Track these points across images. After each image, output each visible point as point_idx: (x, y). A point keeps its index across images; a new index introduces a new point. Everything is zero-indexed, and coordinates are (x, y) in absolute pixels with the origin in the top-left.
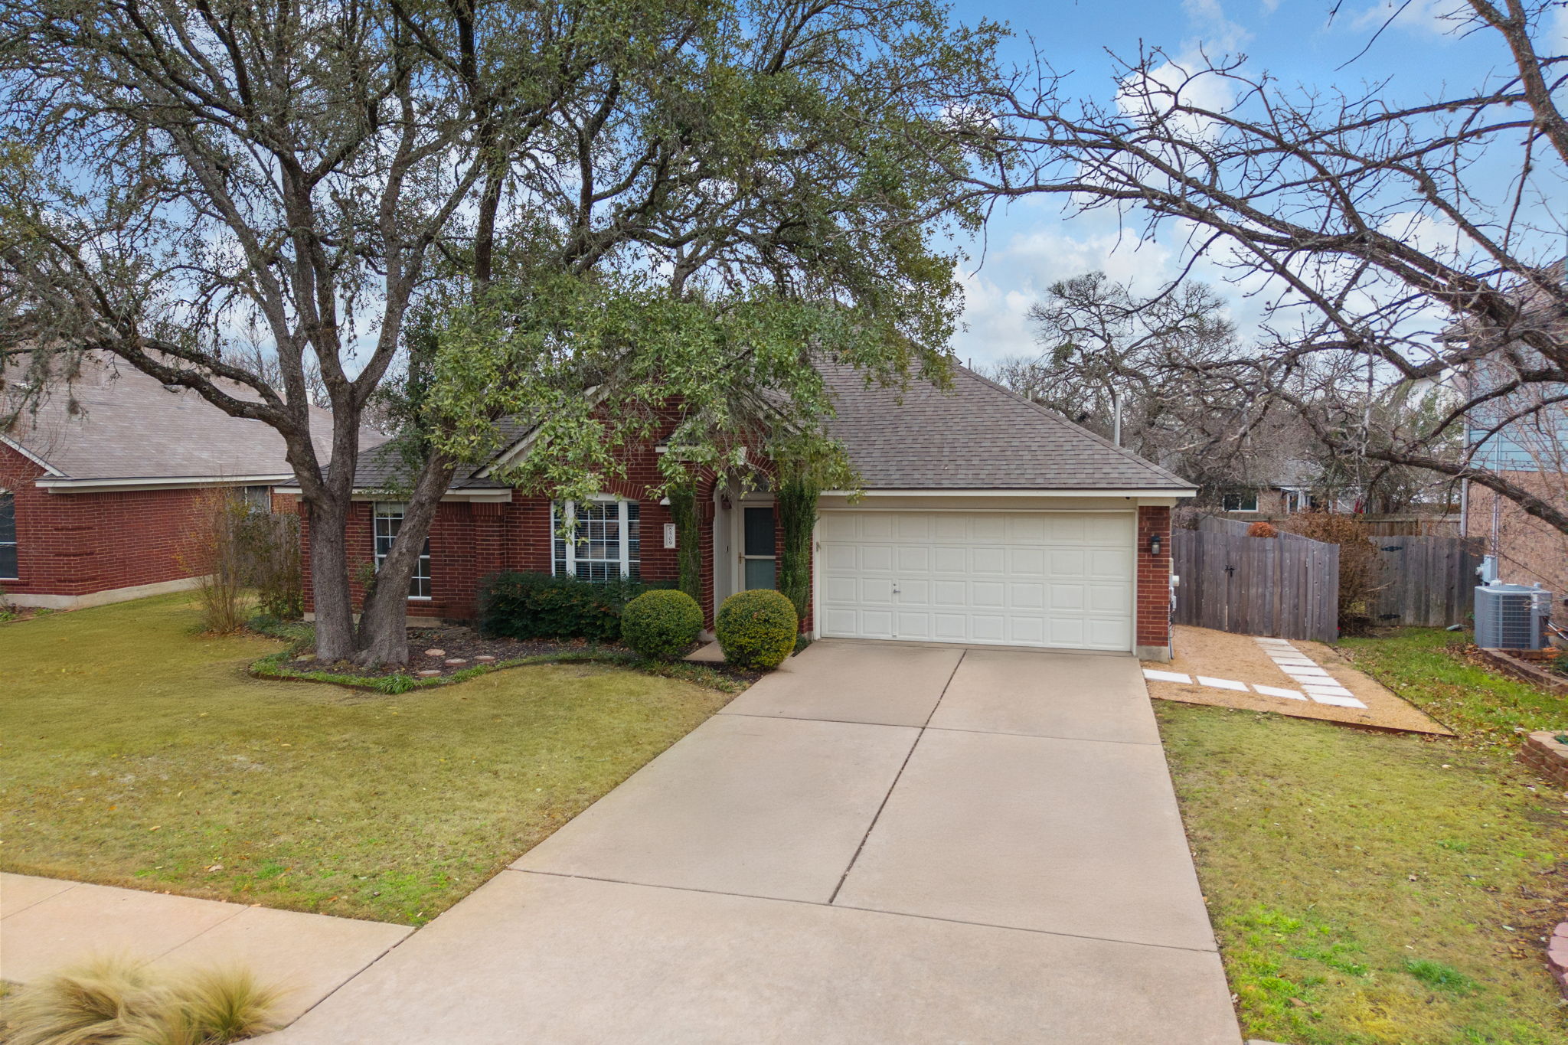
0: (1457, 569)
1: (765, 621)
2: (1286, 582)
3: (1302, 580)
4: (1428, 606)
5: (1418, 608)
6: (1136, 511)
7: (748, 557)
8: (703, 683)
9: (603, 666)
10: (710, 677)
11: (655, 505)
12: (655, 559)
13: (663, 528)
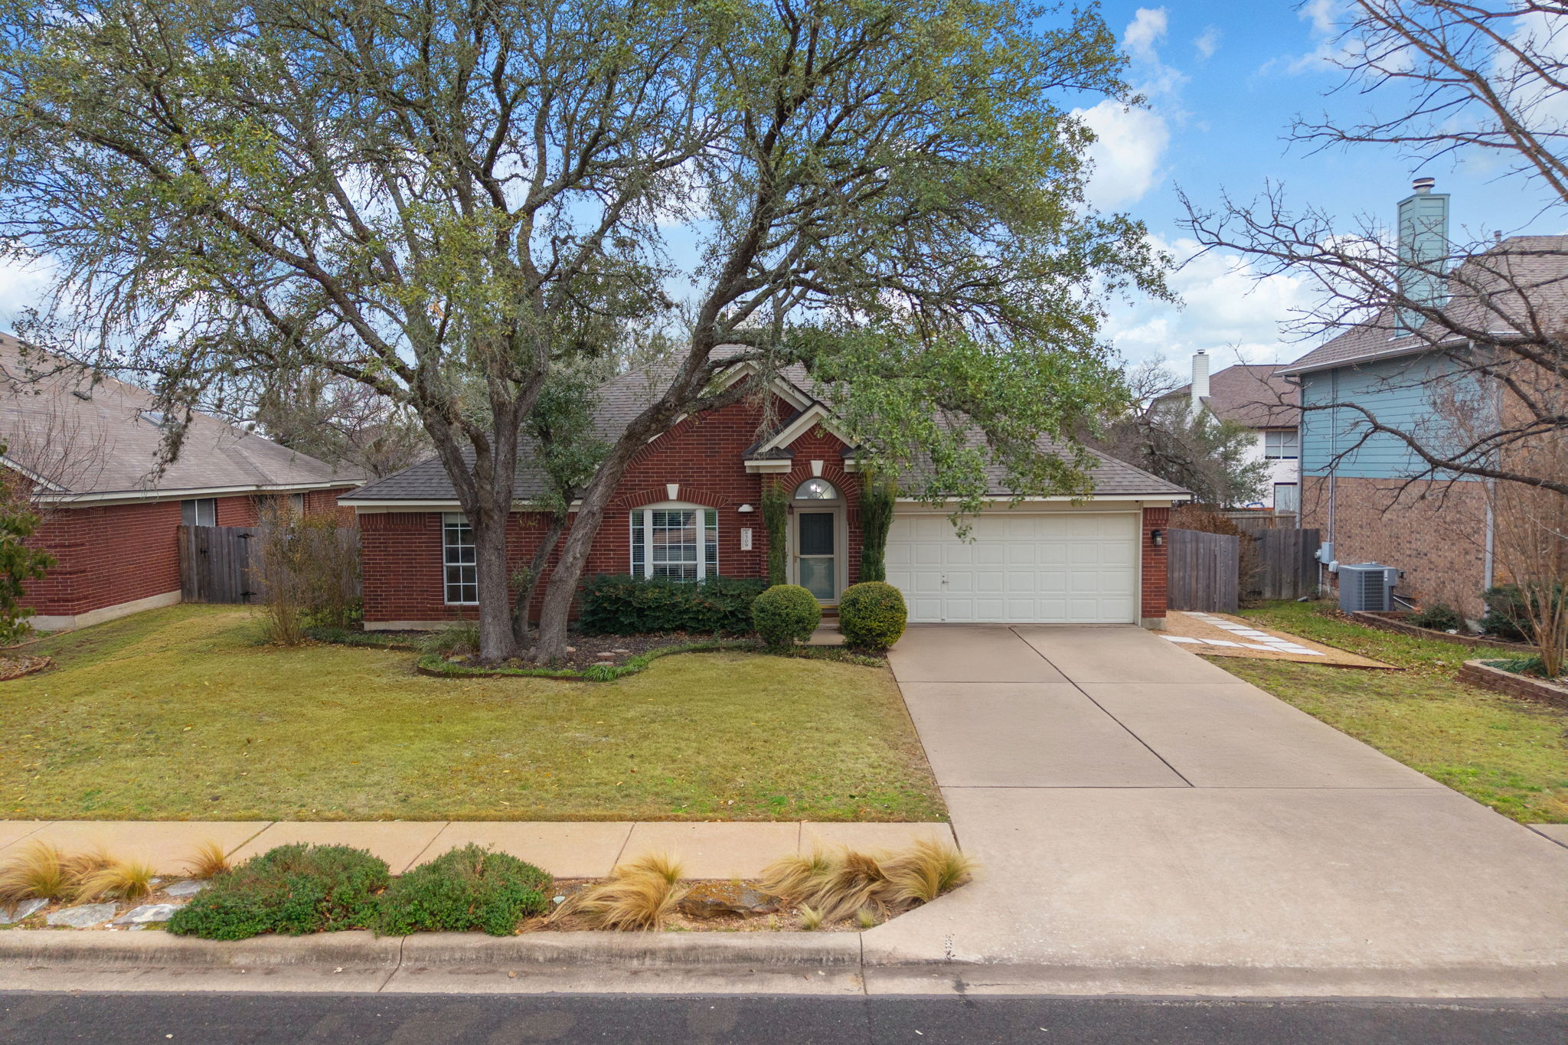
0: (1301, 554)
1: (892, 607)
2: (1201, 567)
3: (1212, 565)
4: (1281, 584)
5: (1274, 585)
6: (1141, 512)
7: (803, 556)
8: (847, 661)
9: (735, 653)
10: (850, 656)
11: (733, 512)
12: (733, 560)
13: (740, 532)
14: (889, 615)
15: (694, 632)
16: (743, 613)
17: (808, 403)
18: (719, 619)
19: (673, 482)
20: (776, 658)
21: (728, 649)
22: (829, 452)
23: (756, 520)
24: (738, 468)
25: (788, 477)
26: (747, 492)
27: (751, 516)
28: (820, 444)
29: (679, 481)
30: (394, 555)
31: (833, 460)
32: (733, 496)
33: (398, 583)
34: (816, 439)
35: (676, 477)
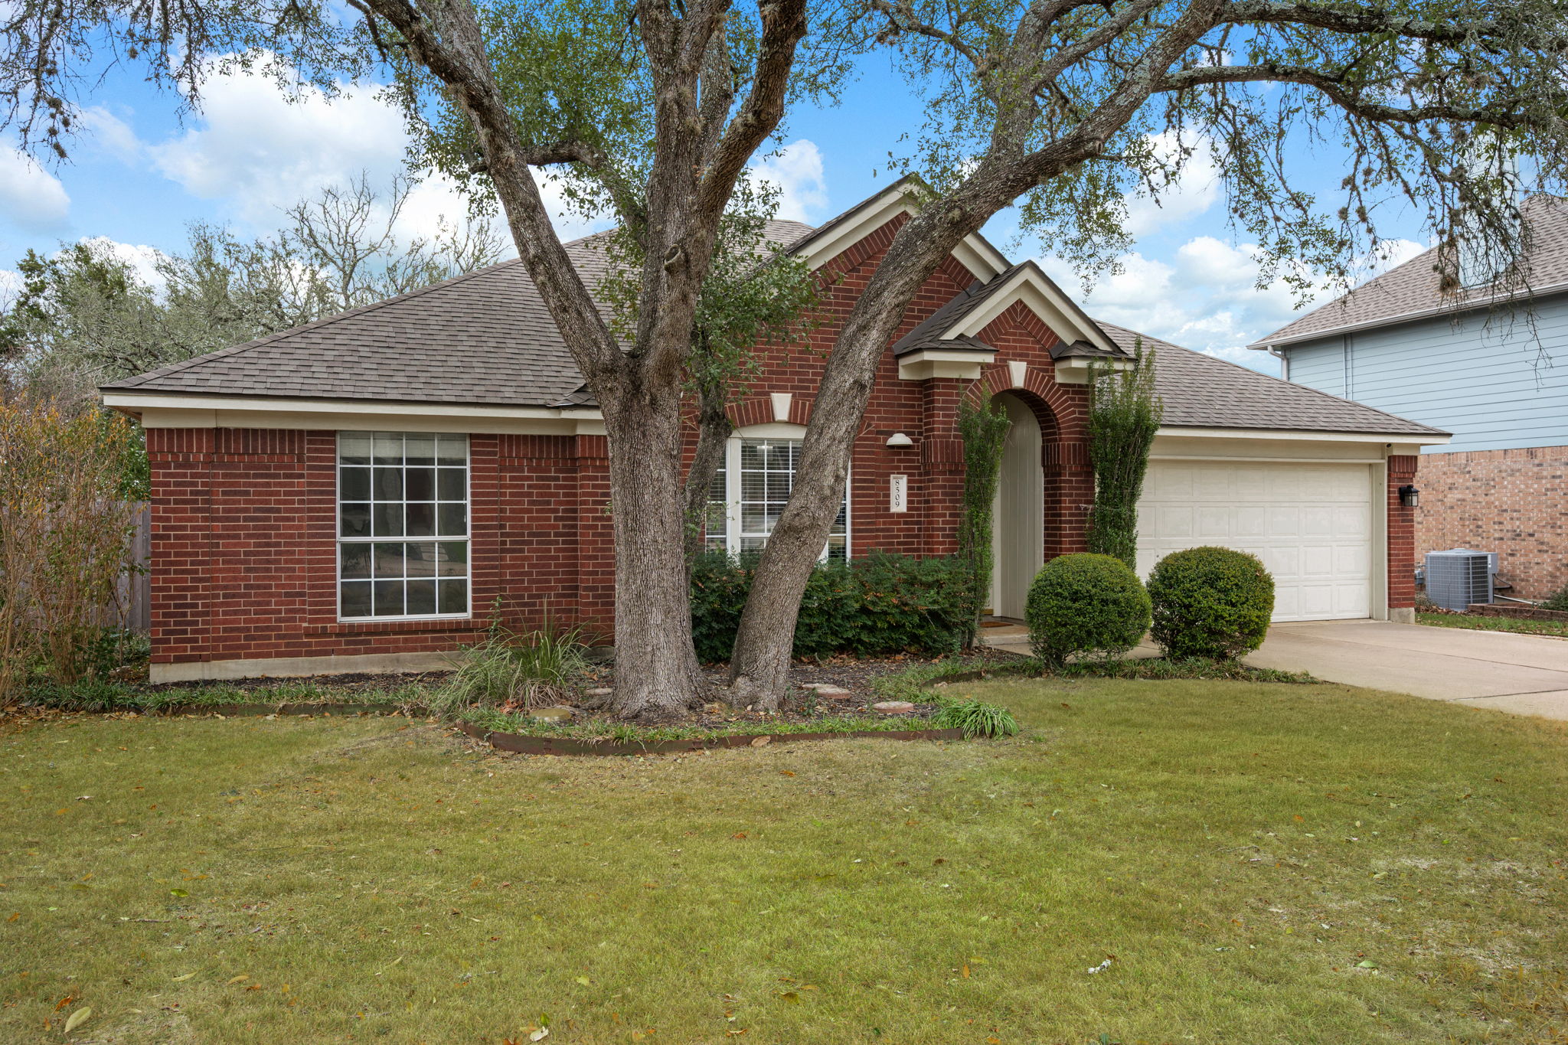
11: (879, 447)
12: (878, 530)
13: (888, 482)
19: (782, 389)
22: (1034, 349)
23: (913, 461)
24: (886, 370)
25: (975, 385)
26: (900, 413)
27: (906, 454)
28: (1021, 335)
29: (792, 387)
30: (227, 519)
31: (1040, 363)
32: (879, 419)
33: (235, 579)
34: (1016, 327)
35: (788, 380)
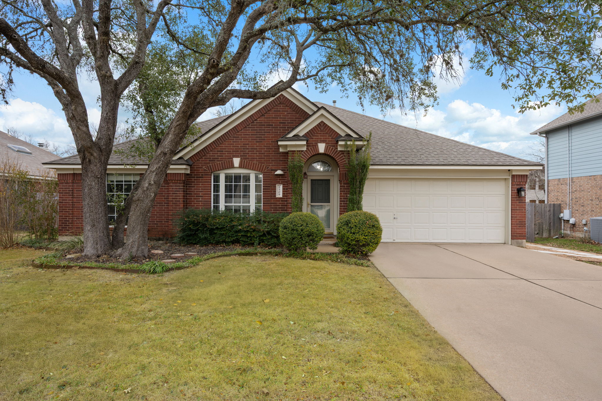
6: (510, 177)
7: (312, 204)
8: (343, 262)
9: (267, 257)
10: (345, 259)
11: (272, 175)
12: (271, 203)
13: (276, 187)
14: (371, 231)
15: (245, 244)
16: (275, 233)
17: (315, 109)
18: (260, 236)
19: (237, 157)
20: (293, 259)
21: (262, 254)
22: (329, 139)
23: (285, 180)
24: (275, 149)
25: (304, 153)
26: (280, 163)
27: (282, 177)
28: (323, 134)
29: (241, 156)
30: (77, 198)
31: (331, 143)
32: (272, 165)
33: (79, 214)
34: (321, 131)
35: (239, 154)
